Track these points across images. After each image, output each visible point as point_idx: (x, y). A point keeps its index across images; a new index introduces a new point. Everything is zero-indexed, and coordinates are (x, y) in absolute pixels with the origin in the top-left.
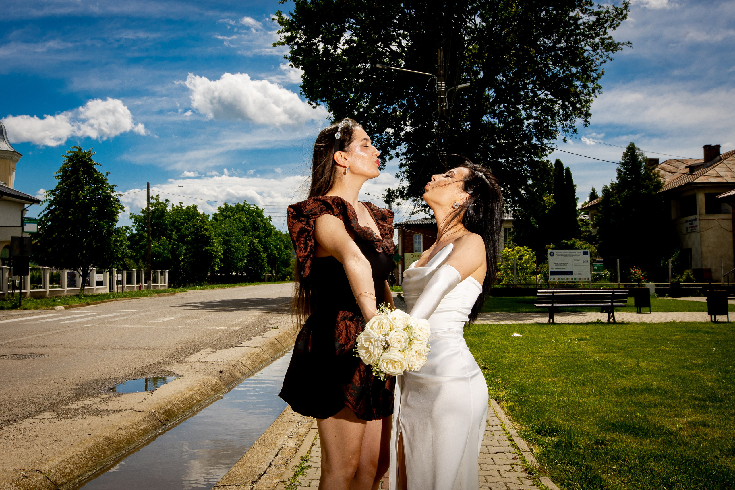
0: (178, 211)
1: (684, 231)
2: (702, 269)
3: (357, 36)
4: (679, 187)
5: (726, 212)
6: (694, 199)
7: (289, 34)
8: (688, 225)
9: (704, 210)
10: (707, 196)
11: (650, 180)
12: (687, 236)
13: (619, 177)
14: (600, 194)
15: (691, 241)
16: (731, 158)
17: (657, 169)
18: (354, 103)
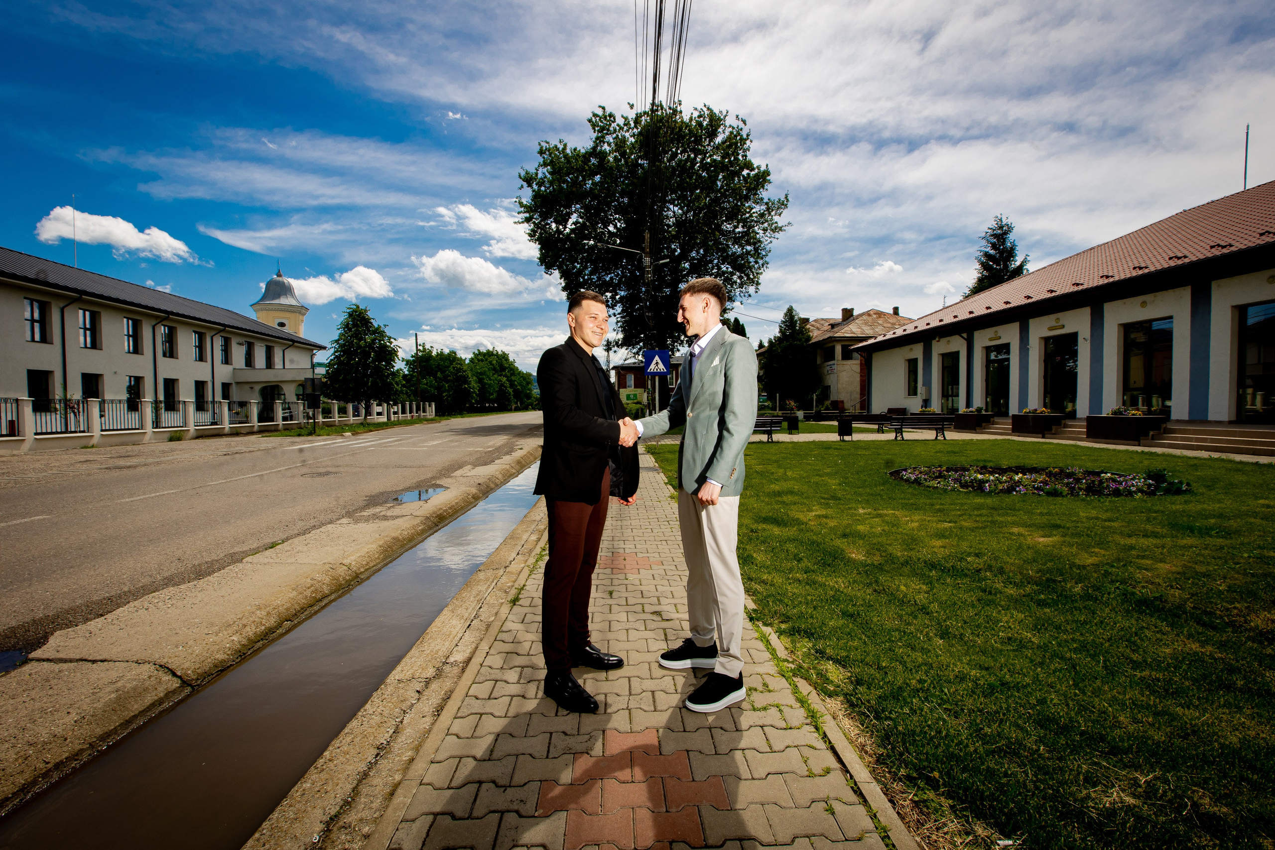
0: (441, 355)
1: (826, 373)
2: (837, 401)
3: (582, 218)
4: (824, 340)
5: (856, 358)
6: (833, 349)
7: (527, 215)
8: (828, 368)
9: (840, 358)
10: (843, 346)
11: (803, 334)
12: (828, 376)
13: (781, 331)
14: (766, 344)
15: (831, 380)
16: (861, 318)
17: (808, 326)
18: (580, 272)
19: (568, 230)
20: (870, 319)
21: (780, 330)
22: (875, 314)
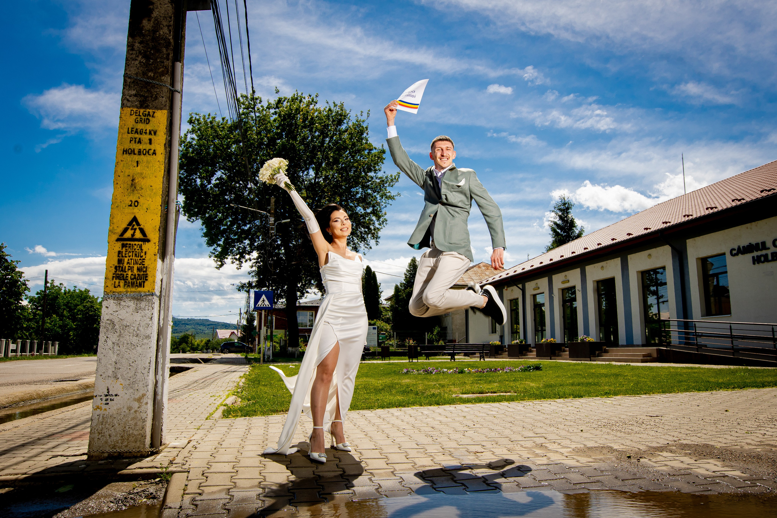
3: (225, 174)
19: (211, 185)
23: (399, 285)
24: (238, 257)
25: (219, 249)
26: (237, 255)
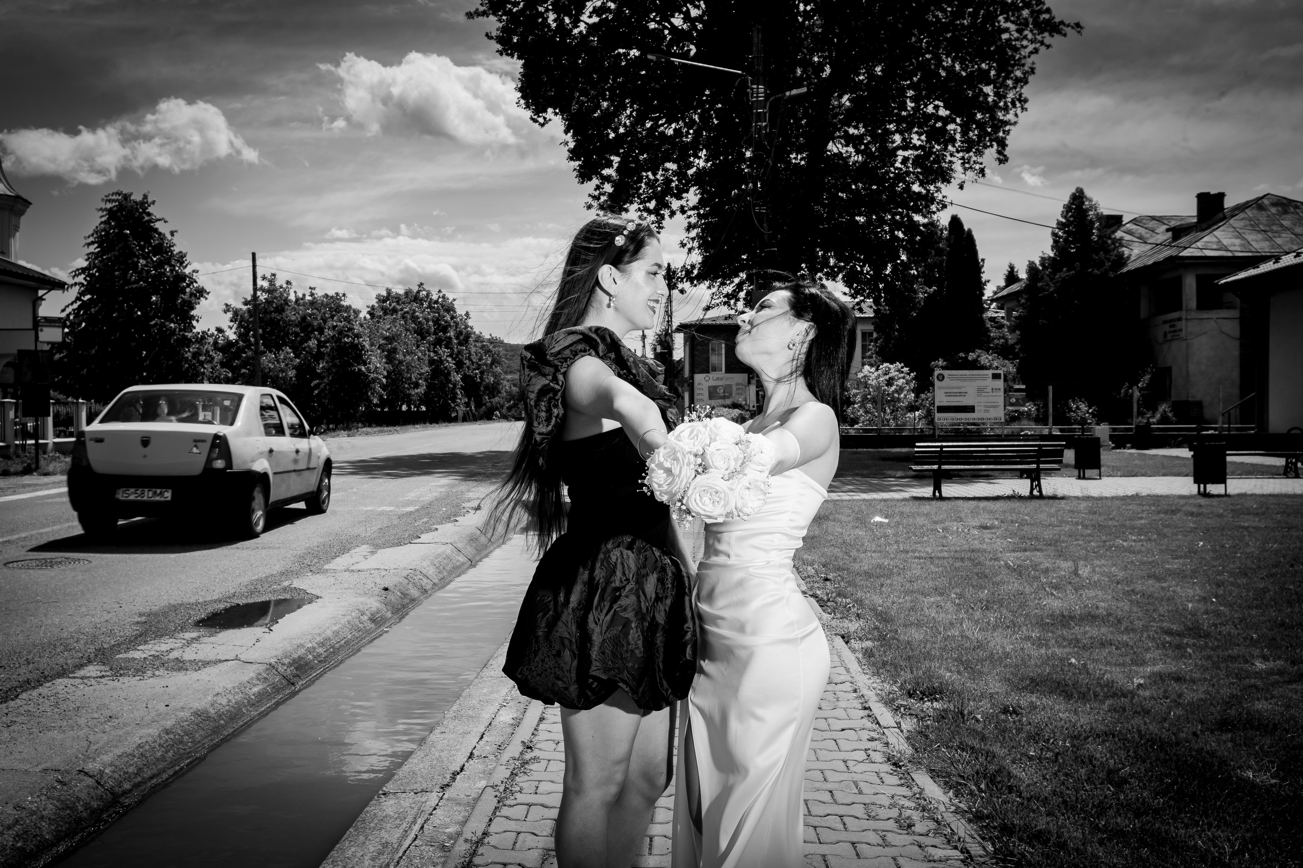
0: (305, 302)
1: (1160, 338)
2: (1187, 402)
4: (1155, 263)
5: (1230, 306)
6: (1177, 286)
8: (1167, 327)
9: (1193, 304)
10: (1200, 279)
11: (1107, 252)
12: (1166, 346)
13: (1056, 245)
14: (1023, 275)
15: (1172, 354)
16: (1242, 215)
17: (1119, 234)
18: (609, 119)
19: (582, 27)
20: (1262, 217)
21: (1055, 242)
22: (1274, 204)
23: (1038, 263)
24: (652, 205)
25: (608, 188)
26: (649, 201)
